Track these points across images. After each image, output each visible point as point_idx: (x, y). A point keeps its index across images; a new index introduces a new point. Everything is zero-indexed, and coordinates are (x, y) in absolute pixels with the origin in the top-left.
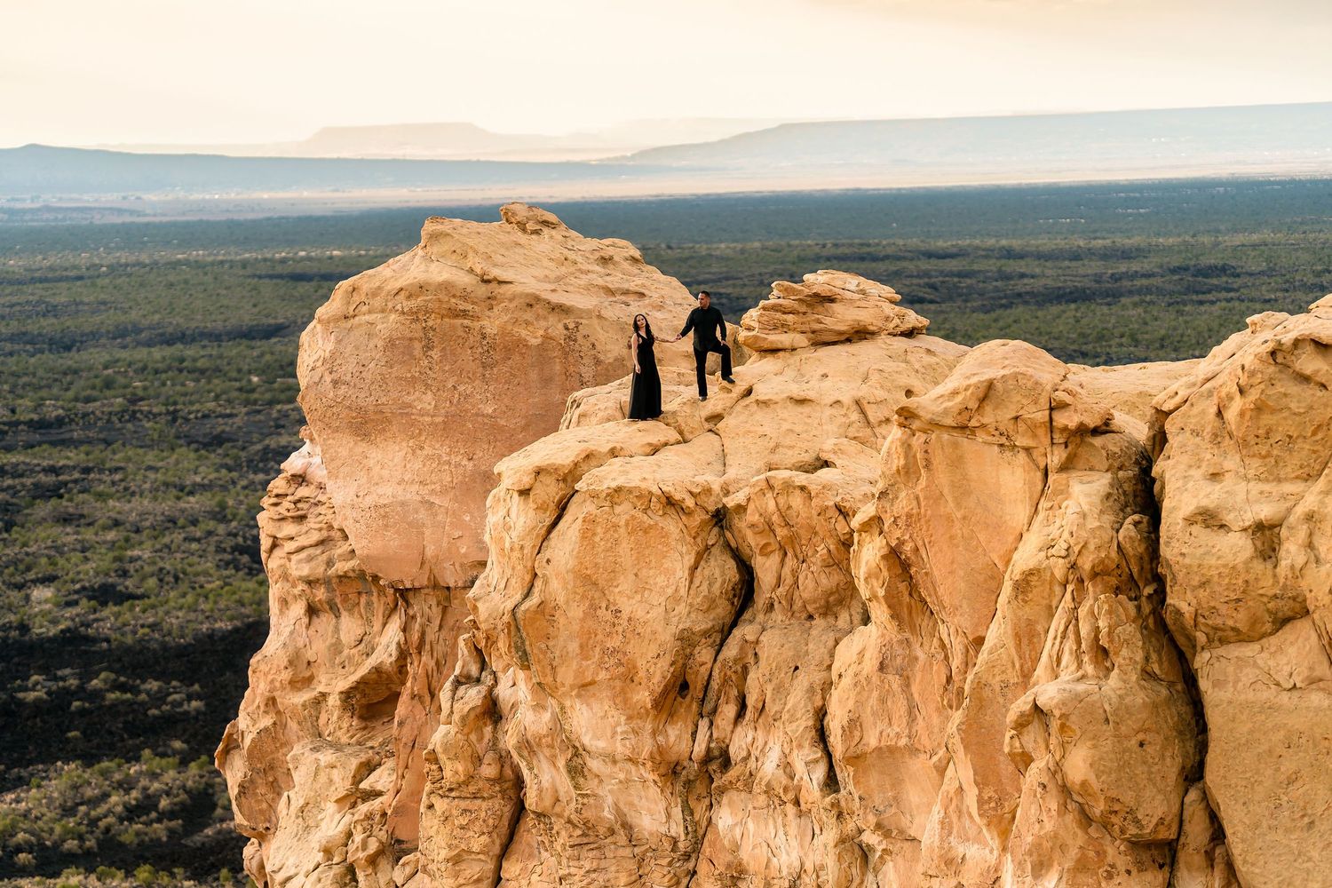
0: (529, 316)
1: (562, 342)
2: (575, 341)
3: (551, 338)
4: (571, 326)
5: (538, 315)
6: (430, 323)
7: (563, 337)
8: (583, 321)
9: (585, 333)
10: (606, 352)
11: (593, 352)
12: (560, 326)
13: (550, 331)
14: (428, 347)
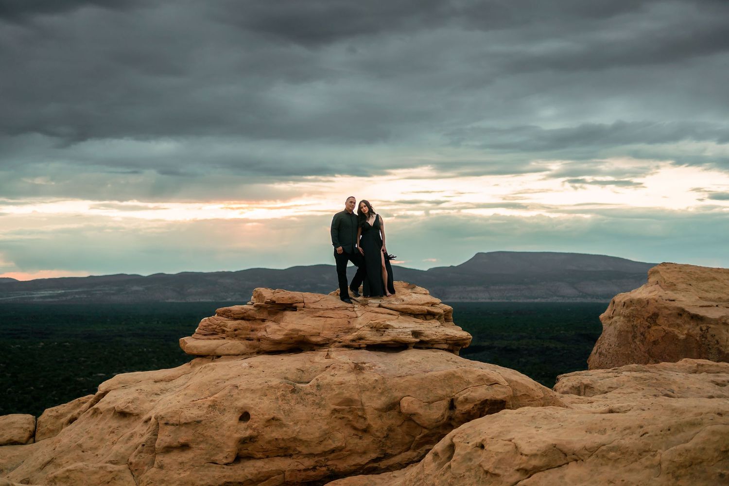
0: (679, 321)
1: (698, 338)
2: (706, 338)
3: (691, 336)
4: (704, 328)
5: (685, 321)
6: (635, 323)
7: (699, 335)
8: (712, 326)
9: (713, 333)
10: (726, 346)
11: (717, 346)
12: (698, 328)
13: (690, 331)
14: (634, 337)
